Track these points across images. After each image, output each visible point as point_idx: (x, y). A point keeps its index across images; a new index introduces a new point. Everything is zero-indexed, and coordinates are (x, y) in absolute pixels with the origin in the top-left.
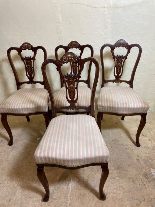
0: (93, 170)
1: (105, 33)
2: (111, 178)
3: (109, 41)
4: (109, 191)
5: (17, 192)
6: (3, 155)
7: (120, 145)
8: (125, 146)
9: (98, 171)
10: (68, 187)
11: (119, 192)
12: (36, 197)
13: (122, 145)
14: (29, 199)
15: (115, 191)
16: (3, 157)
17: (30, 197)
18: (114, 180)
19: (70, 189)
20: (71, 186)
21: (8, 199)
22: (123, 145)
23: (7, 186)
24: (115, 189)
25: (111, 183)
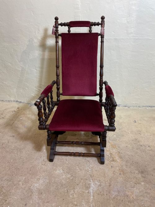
0: (114, 172)
1: (128, 22)
2: (136, 183)
3: (132, 31)
4: (134, 198)
5: (33, 195)
6: (15, 153)
7: (141, 146)
8: (147, 146)
9: (120, 174)
10: (89, 191)
11: (146, 199)
12: (54, 202)
13: (143, 146)
14: (47, 203)
15: (142, 198)
16: (16, 155)
17: (48, 202)
18: (140, 185)
19: (92, 194)
20: (92, 190)
21: (24, 203)
22: (145, 146)
23: (21, 188)
24: (141, 195)
25: (137, 189)
